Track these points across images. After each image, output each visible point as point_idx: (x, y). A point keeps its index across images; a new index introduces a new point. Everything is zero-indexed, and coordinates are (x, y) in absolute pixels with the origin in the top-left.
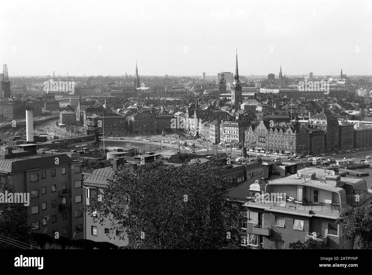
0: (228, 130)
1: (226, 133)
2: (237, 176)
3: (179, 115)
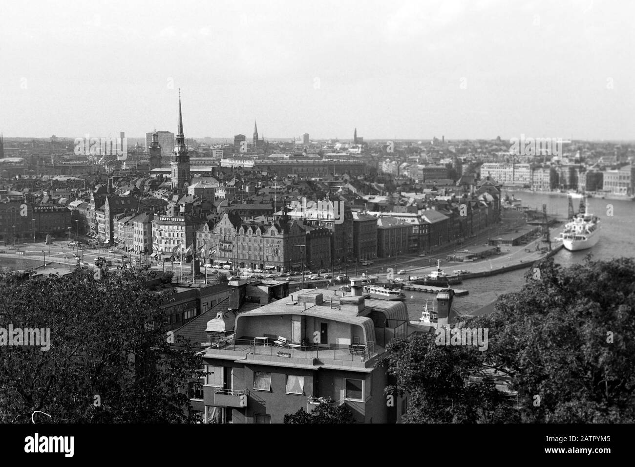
0: (166, 231)
1: (162, 237)
2: (184, 308)
3: (78, 206)
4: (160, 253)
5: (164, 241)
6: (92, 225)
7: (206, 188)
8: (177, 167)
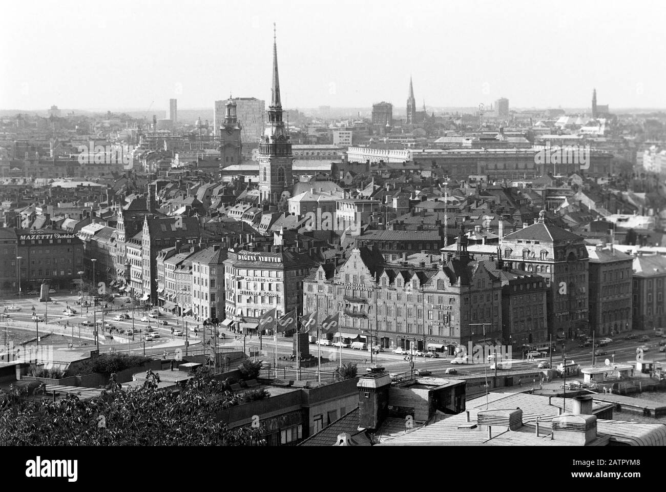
0: (250, 280)
1: (243, 289)
2: (280, 424)
3: (96, 233)
4: (239, 319)
5: (245, 298)
6: (120, 268)
7: (320, 202)
8: (269, 164)
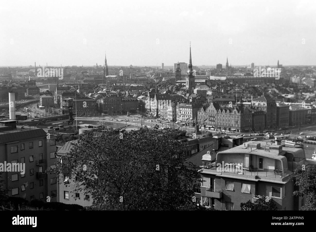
0: (183, 111)
1: (181, 114)
2: (191, 148)
3: (142, 98)
4: (180, 122)
5: (182, 116)
6: (148, 108)
7: (202, 90)
8: (188, 80)
